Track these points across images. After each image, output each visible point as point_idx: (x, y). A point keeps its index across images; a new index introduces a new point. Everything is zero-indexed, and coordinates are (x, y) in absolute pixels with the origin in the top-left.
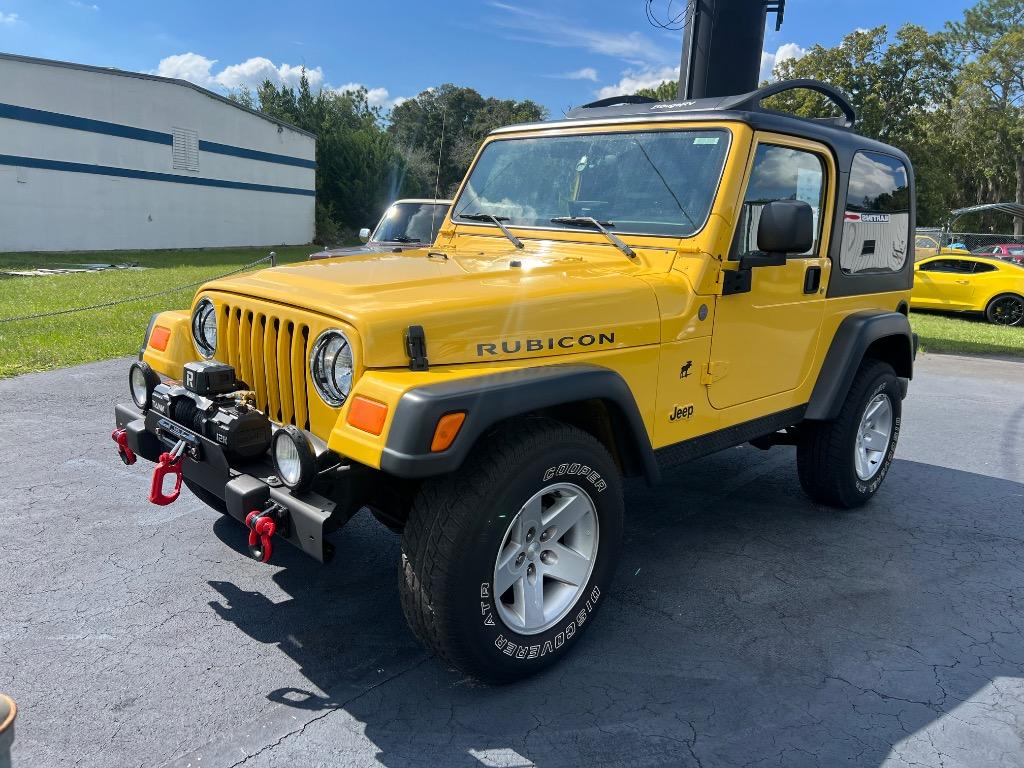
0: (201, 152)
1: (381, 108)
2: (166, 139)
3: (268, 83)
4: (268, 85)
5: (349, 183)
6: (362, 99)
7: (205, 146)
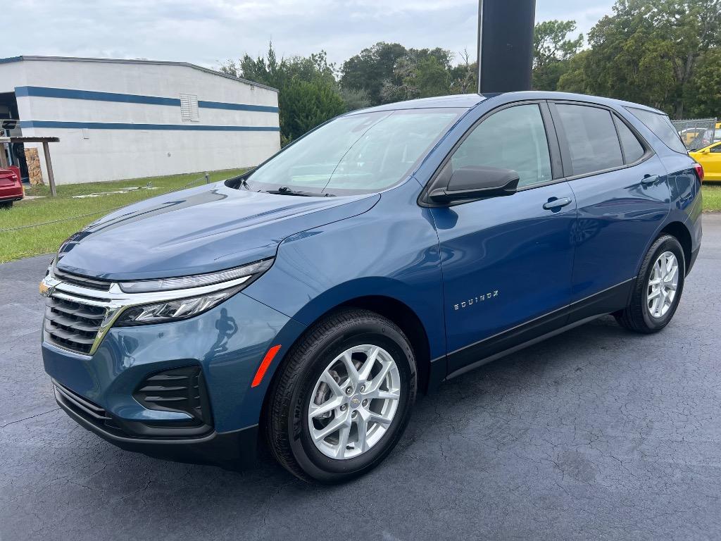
0: (200, 109)
1: (335, 63)
2: (176, 102)
3: (247, 56)
4: (247, 58)
5: (305, 120)
6: (322, 59)
7: (202, 104)
